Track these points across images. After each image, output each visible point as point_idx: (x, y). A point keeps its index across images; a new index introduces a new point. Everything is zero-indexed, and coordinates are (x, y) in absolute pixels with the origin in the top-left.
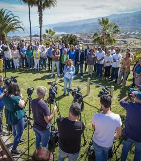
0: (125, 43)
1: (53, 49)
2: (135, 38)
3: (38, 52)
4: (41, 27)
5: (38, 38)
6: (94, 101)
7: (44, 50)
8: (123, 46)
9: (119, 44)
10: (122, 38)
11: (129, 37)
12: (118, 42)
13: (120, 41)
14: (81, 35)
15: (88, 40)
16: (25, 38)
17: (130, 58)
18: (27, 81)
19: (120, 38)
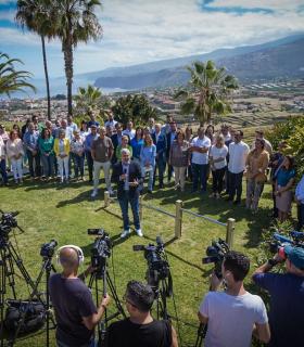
0: (249, 107)
1: (98, 135)
2: (269, 96)
3: (65, 143)
4: (69, 84)
5: (65, 102)
6: (193, 252)
7: (77, 137)
8: (245, 114)
9: (236, 111)
10: (241, 97)
11: (256, 95)
12: (235, 106)
13: (238, 103)
14: (156, 94)
15: (172, 103)
16: (36, 102)
17: (265, 152)
18: (42, 210)
19: (238, 98)
